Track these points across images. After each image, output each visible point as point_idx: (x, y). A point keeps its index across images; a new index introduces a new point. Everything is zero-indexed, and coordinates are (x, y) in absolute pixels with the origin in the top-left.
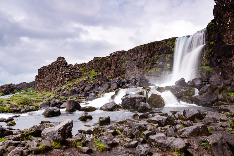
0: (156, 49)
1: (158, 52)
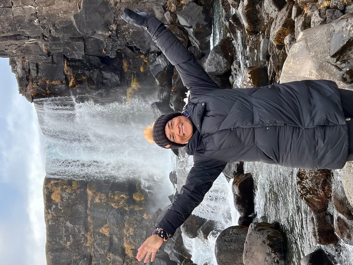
0: (68, 240)
1: (80, 232)
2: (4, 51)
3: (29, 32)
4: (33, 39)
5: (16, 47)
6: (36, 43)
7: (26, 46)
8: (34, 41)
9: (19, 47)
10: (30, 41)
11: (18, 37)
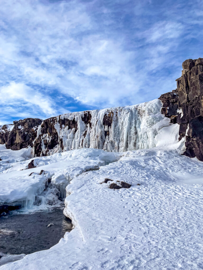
2: (180, 83)
3: (191, 94)
4: (187, 96)
5: (183, 88)
6: (185, 98)
7: (183, 94)
8: (186, 96)
9: (183, 90)
10: (186, 95)
11: (188, 88)
